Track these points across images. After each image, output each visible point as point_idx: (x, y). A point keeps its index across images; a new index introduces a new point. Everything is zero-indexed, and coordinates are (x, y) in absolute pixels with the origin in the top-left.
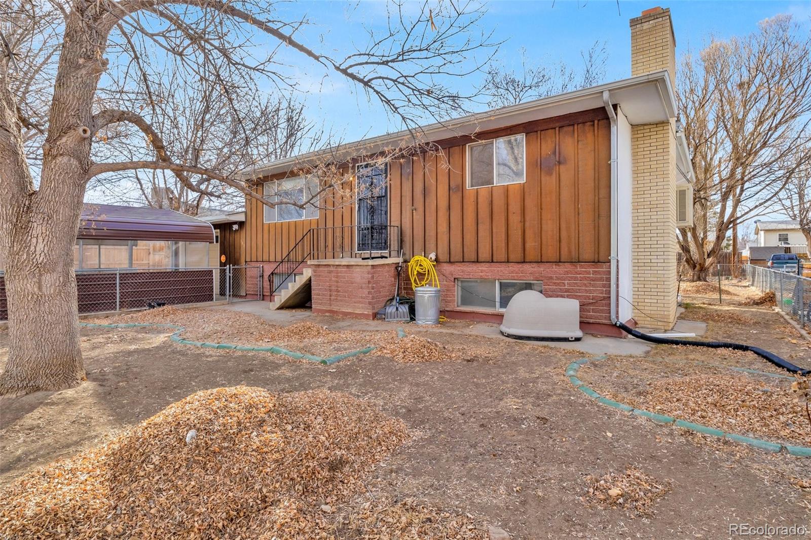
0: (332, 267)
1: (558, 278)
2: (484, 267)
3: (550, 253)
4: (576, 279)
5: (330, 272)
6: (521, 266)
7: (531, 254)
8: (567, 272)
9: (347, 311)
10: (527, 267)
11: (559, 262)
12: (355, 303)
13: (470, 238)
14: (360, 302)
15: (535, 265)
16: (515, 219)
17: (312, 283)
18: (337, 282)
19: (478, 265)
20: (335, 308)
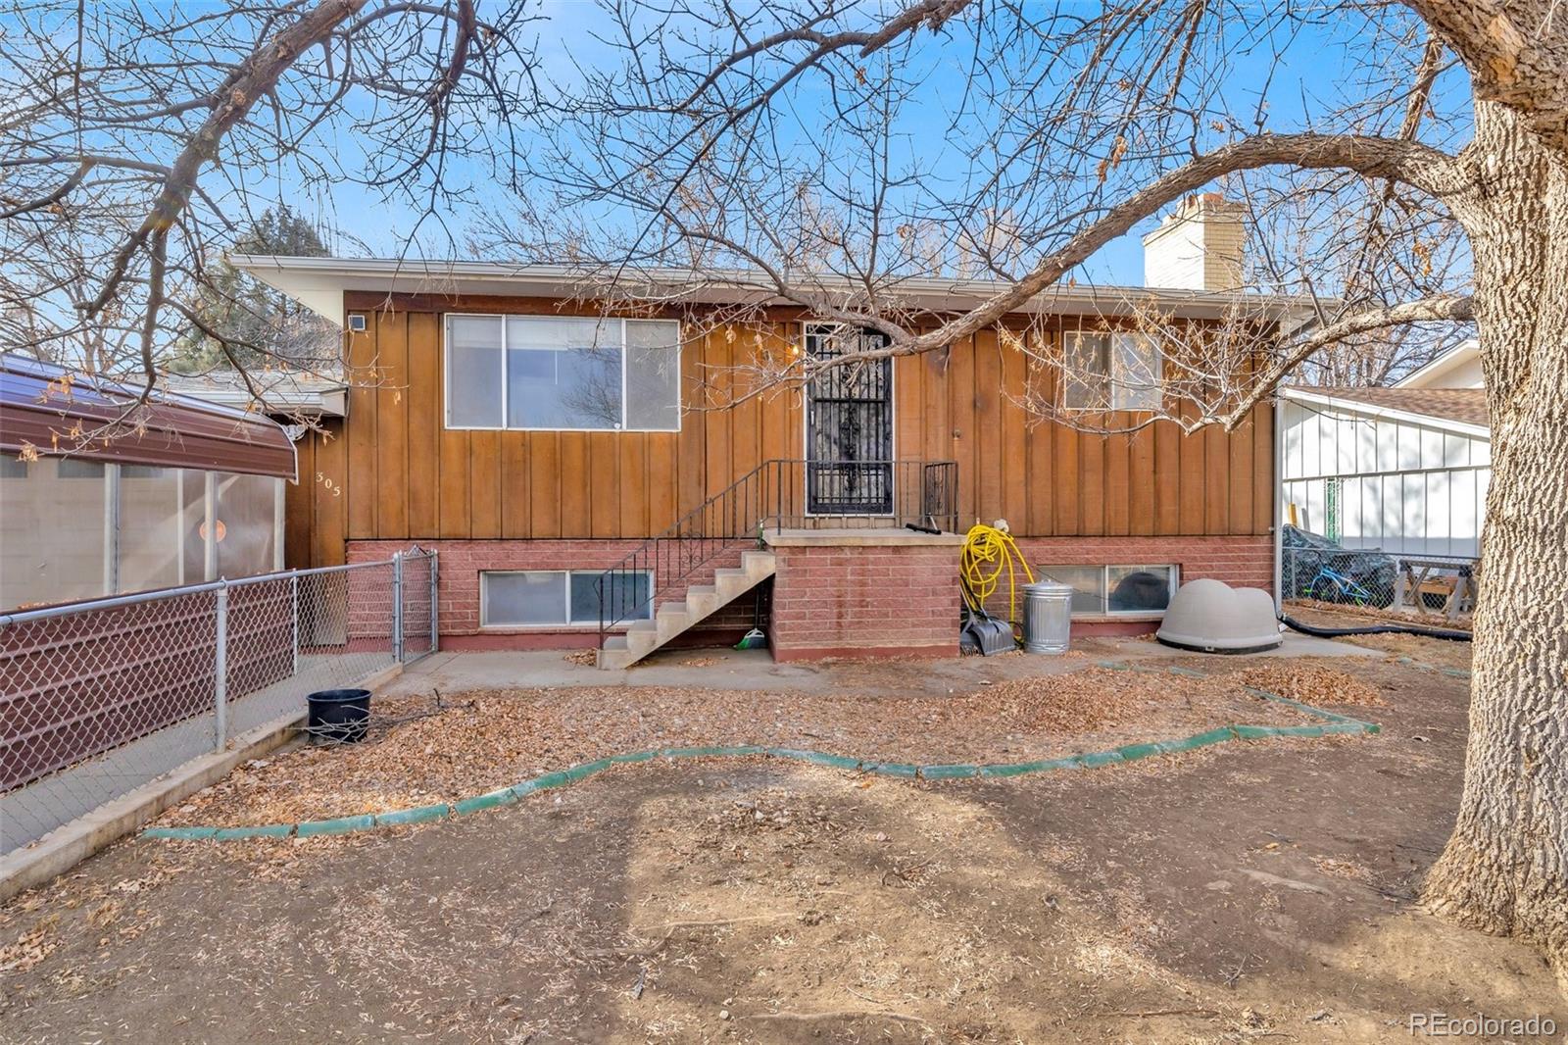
0: (847, 551)
1: (1203, 559)
2: (1092, 545)
3: (1193, 523)
4: (1227, 559)
5: (840, 563)
6: (1151, 541)
7: (1169, 523)
8: (1215, 550)
9: (891, 646)
10: (1162, 544)
11: (1204, 536)
12: (914, 626)
13: (1067, 495)
14: (928, 624)
15: (1172, 540)
16: (1144, 466)
17: (777, 589)
18: (863, 584)
19: (1081, 541)
20: (854, 644)
